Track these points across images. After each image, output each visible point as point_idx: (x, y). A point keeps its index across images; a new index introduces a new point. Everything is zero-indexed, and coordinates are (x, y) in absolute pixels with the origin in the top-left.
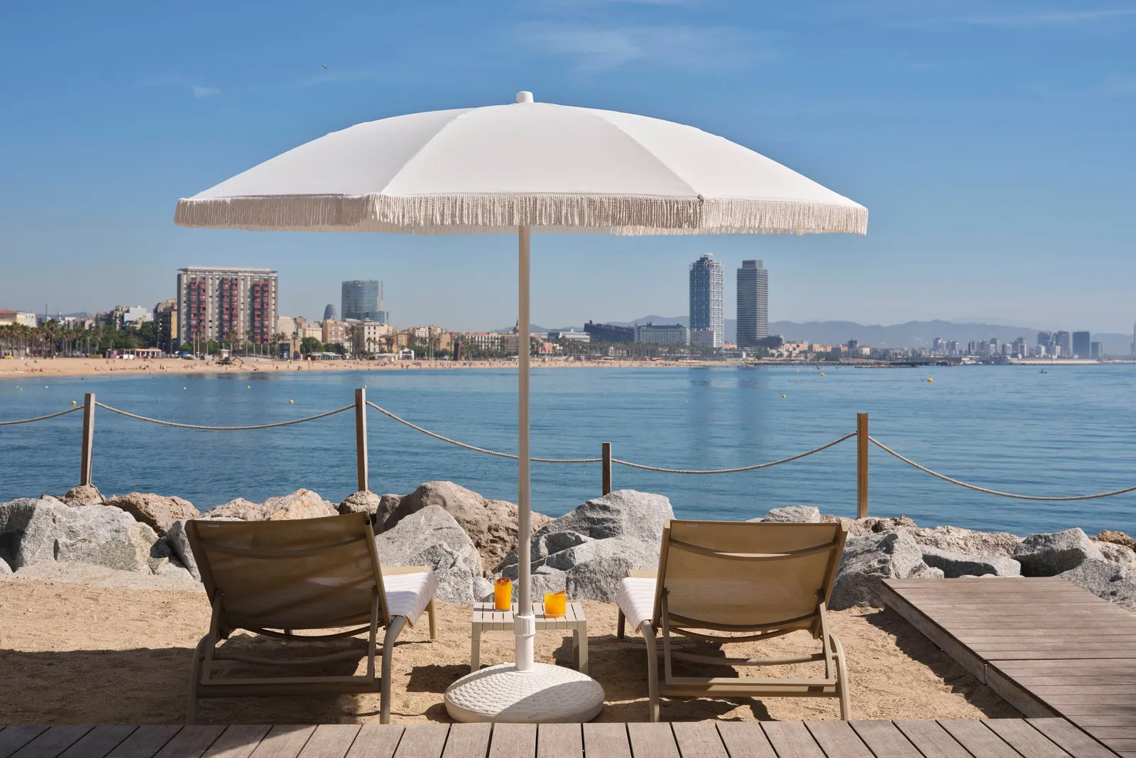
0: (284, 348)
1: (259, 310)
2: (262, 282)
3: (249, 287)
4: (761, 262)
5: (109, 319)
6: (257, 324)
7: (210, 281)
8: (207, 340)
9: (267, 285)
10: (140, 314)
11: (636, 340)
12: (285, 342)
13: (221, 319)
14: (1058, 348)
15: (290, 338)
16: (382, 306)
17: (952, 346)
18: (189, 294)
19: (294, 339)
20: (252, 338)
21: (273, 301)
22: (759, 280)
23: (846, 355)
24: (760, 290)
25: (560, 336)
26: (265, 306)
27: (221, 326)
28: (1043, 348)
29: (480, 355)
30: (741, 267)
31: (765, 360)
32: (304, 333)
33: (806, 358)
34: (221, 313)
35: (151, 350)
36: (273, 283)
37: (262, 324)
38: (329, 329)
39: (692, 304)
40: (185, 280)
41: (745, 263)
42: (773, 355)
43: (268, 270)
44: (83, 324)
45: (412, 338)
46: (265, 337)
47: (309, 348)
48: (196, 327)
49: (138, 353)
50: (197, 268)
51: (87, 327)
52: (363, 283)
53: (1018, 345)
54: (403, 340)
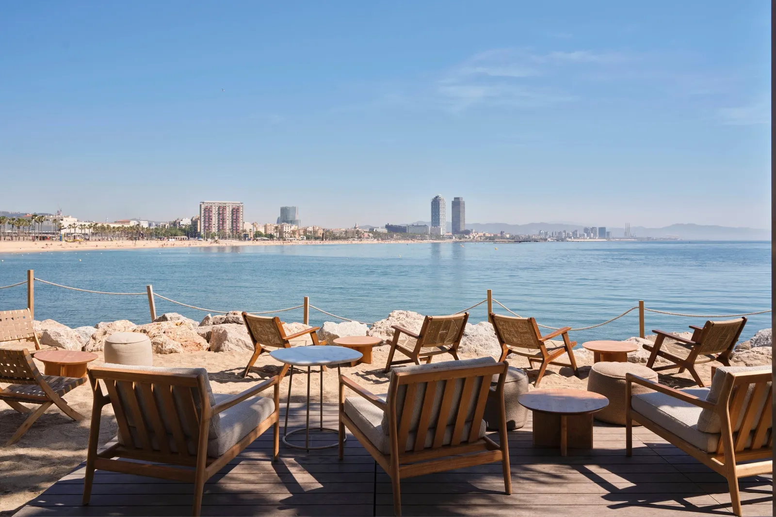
0: (246, 236)
1: (235, 220)
2: (237, 207)
3: (231, 210)
4: (462, 198)
5: (174, 224)
6: (234, 225)
7: (214, 207)
8: (212, 232)
9: (239, 209)
10: (186, 222)
11: (407, 232)
12: (246, 233)
13: (218, 223)
14: (592, 234)
15: (248, 231)
16: (297, 218)
17: (546, 234)
18: (205, 213)
19: (250, 232)
20: (232, 232)
21: (241, 216)
22: (461, 206)
23: (499, 238)
24: (461, 209)
25: (374, 231)
26: (238, 218)
27: (219, 227)
28: (586, 234)
29: (335, 238)
30: (453, 200)
31: (462, 240)
32: (257, 229)
33: (481, 239)
34: (219, 221)
35: (182, 237)
36: (241, 208)
37: (237, 226)
38: (268, 228)
39: (432, 216)
40: (203, 207)
41: (455, 198)
42: (466, 238)
43: (239, 202)
44: (165, 225)
45: (305, 231)
46: (238, 231)
47: (258, 235)
48: (207, 227)
49: (176, 238)
50: (208, 202)
51: (166, 227)
52: (289, 208)
53: (575, 233)
54: (302, 232)
